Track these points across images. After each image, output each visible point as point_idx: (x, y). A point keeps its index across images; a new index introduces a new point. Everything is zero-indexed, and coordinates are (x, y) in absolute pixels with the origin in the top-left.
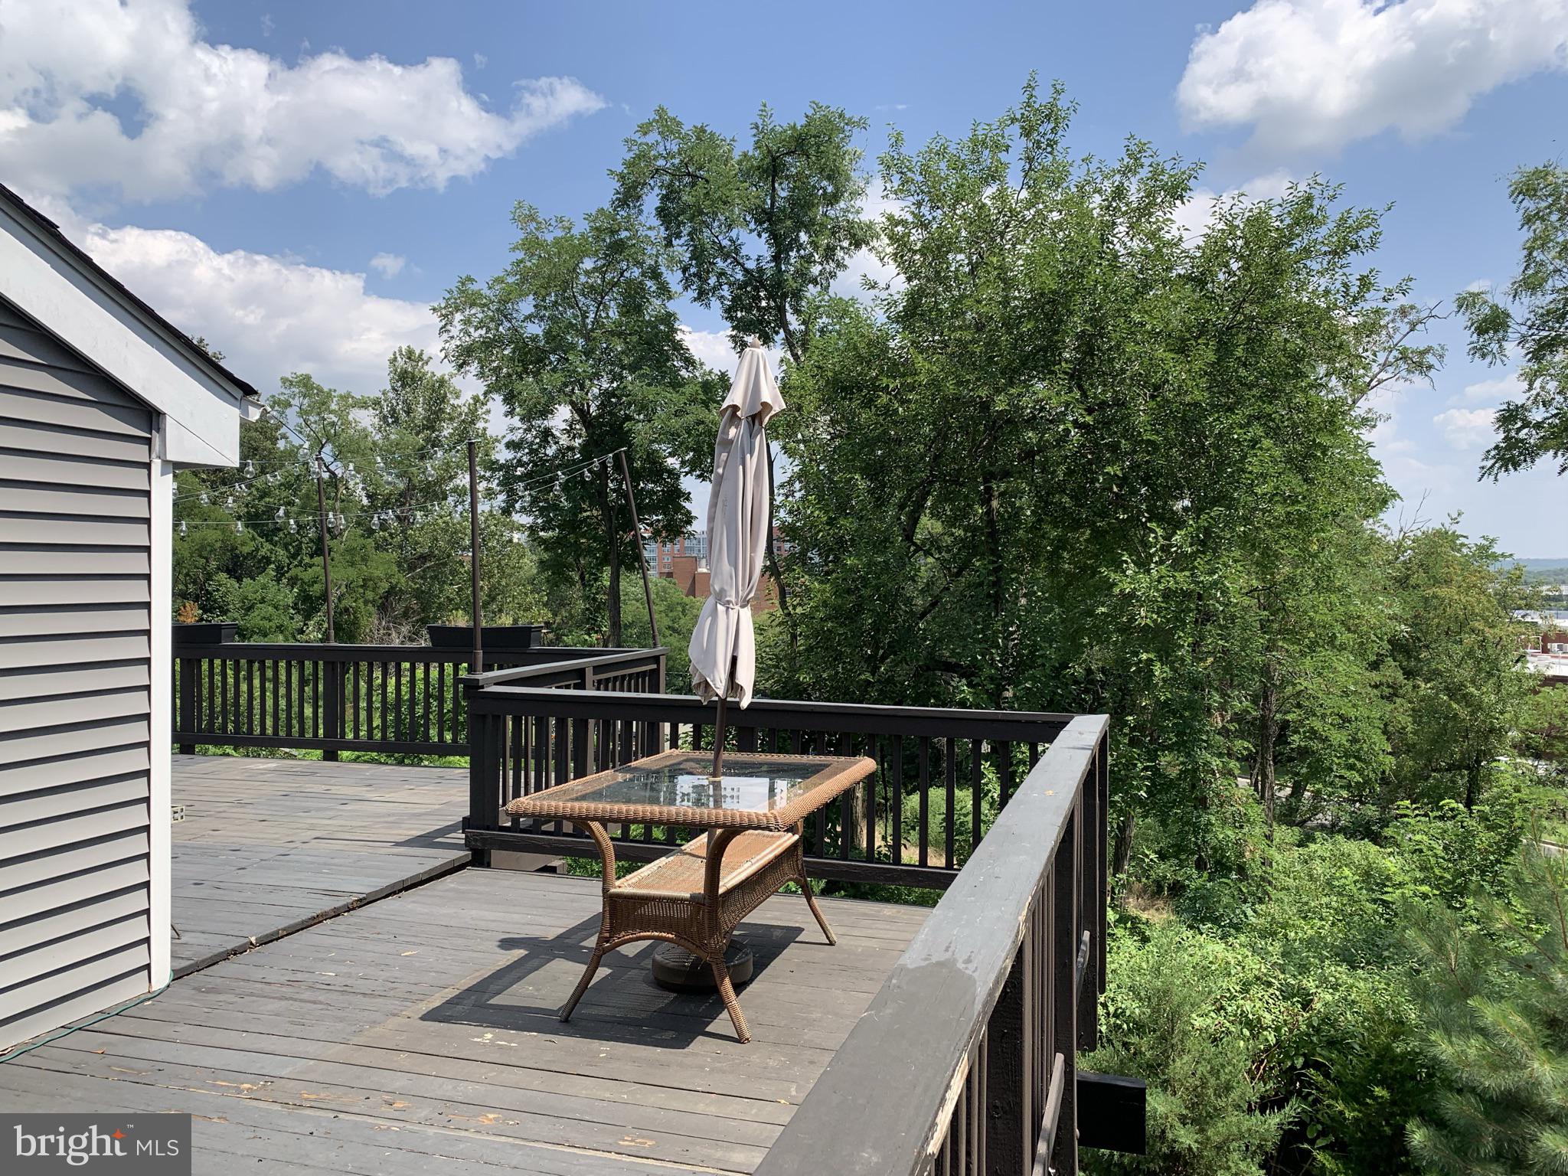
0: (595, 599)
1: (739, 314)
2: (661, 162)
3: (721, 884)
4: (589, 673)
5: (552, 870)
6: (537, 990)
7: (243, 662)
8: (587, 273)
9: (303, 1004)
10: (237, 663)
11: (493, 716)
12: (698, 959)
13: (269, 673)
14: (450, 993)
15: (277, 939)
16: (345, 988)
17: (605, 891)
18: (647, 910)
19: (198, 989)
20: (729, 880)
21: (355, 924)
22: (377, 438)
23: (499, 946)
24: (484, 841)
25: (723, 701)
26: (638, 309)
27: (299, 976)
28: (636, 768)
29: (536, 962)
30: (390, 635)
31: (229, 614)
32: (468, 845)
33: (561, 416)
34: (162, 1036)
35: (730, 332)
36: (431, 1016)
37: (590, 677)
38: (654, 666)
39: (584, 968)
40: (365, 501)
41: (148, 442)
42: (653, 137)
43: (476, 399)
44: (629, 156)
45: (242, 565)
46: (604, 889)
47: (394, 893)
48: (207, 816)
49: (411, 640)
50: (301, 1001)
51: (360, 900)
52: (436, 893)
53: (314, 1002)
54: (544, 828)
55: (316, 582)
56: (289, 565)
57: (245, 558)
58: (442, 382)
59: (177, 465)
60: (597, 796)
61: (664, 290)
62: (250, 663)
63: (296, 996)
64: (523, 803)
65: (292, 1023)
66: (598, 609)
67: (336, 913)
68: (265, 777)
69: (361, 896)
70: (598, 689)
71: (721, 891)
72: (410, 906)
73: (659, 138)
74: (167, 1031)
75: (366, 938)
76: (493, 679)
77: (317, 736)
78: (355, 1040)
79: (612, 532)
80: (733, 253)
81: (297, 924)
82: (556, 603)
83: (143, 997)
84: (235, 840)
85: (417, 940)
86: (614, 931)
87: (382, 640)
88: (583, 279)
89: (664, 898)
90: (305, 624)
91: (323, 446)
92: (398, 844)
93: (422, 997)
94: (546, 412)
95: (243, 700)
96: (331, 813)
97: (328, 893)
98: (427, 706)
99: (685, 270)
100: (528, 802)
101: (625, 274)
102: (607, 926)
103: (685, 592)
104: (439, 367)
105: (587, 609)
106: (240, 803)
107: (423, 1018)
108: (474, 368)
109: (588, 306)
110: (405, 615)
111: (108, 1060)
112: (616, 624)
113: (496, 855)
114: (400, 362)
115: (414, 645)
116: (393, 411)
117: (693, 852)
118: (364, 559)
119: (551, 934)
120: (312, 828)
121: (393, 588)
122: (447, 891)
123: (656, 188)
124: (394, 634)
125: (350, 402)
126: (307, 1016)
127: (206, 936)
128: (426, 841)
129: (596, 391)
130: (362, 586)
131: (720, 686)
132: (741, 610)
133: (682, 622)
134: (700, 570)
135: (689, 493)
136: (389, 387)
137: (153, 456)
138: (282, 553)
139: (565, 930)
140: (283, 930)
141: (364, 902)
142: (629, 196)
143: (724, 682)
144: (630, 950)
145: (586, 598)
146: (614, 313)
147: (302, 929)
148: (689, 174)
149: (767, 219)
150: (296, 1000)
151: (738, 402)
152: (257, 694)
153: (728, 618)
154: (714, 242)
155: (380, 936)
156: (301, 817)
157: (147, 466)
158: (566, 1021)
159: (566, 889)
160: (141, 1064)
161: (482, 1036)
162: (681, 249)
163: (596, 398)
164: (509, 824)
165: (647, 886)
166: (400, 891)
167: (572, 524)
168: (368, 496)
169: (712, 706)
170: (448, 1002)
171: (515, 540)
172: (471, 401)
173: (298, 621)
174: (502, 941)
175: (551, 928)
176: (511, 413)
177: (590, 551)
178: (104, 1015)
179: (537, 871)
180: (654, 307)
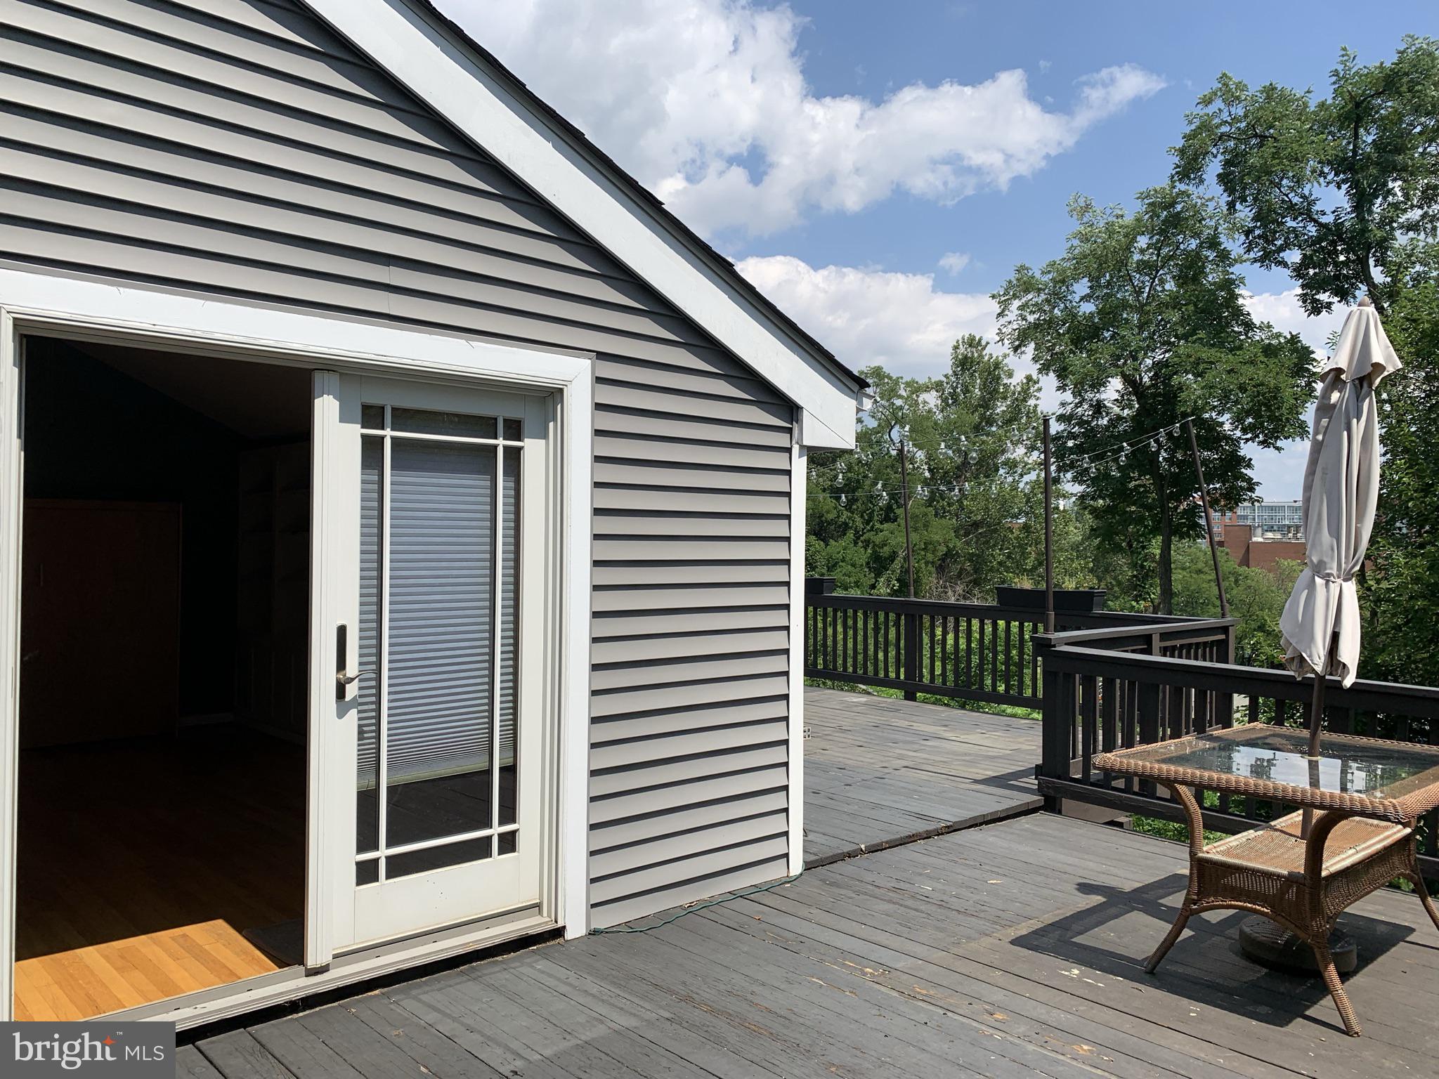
0: (1142, 567)
1: (1311, 272)
2: (1225, 129)
3: (1324, 866)
4: (1156, 639)
5: (1120, 825)
6: (1119, 938)
7: (830, 610)
8: (1142, 251)
9: (909, 911)
10: (825, 610)
11: (1064, 674)
12: (1295, 938)
13: (850, 622)
14: (1036, 925)
15: (881, 850)
16: (943, 903)
17: (1193, 855)
18: (1233, 880)
19: (824, 881)
20: (1332, 864)
21: (945, 848)
22: (939, 417)
23: (1078, 890)
24: (1056, 788)
25: (1321, 678)
26: (1195, 279)
27: (902, 885)
28: (1217, 737)
29: (1113, 911)
30: (946, 593)
31: (817, 570)
32: (1040, 790)
33: (1113, 389)
34: (800, 914)
35: (1299, 291)
36: (1017, 942)
37: (1157, 643)
38: (1223, 637)
39: (1169, 927)
40: (927, 474)
41: (790, 431)
42: (1218, 104)
43: (1029, 378)
44: (1188, 130)
45: (826, 530)
46: (1191, 852)
47: (975, 825)
48: (818, 737)
49: (965, 598)
50: (906, 907)
51: (948, 827)
52: (1012, 831)
53: (916, 910)
54: (1114, 783)
55: (886, 545)
56: (863, 529)
57: (829, 524)
58: (997, 365)
59: (810, 449)
60: (1180, 760)
61: (1224, 256)
62: (835, 611)
63: (901, 902)
64: (1109, 758)
65: (901, 924)
66: (1146, 576)
67: (928, 836)
68: (859, 709)
69: (949, 824)
70: (1165, 655)
71: (1324, 874)
72: (991, 839)
73: (1222, 106)
74: (804, 911)
75: (956, 862)
76: (1064, 640)
77: (899, 678)
78: (955, 950)
79: (1163, 501)
80: (1306, 211)
81: (896, 840)
82: (1102, 569)
83: (784, 880)
84: (841, 759)
85: (1000, 871)
86: (1202, 893)
87: (940, 597)
88: (1136, 257)
89: (1258, 871)
90: (877, 581)
91: (892, 427)
92: (976, 781)
93: (1009, 923)
94: (1099, 384)
95: (830, 642)
96: (916, 747)
97: (921, 817)
98: (982, 658)
99: (1248, 232)
100: (1116, 758)
101: (1182, 247)
102: (1195, 889)
103: (1238, 561)
104: (996, 350)
105: (1134, 576)
106: (841, 730)
107: (1013, 942)
108: (1030, 349)
109: (1143, 282)
110: (959, 576)
111: (764, 926)
112: (1167, 592)
113: (1067, 803)
114: (962, 349)
115: (968, 602)
116: (954, 395)
117: (1284, 829)
118: (926, 526)
119: (1128, 886)
120: (901, 757)
121: (949, 550)
122: (1022, 830)
123: (1219, 155)
124: (950, 593)
125: (916, 388)
126: (913, 922)
127: (827, 837)
128: (1000, 781)
129: (1149, 362)
130: (923, 549)
131: (1318, 660)
132: (1344, 584)
133: (1234, 592)
134: (1254, 539)
135: (1250, 459)
136: (950, 372)
137: (794, 442)
138: (859, 519)
139: (1141, 885)
140: (886, 842)
141: (952, 829)
142: (1189, 168)
143: (1323, 658)
144: (1214, 916)
145: (1134, 565)
146: (1170, 286)
147: (901, 845)
148: (1256, 136)
149: (1347, 167)
150: (901, 905)
151: (1343, 365)
152: (840, 637)
153: (1328, 591)
154: (1283, 201)
155: (967, 862)
156: (891, 747)
157: (789, 450)
158: (1151, 972)
159: (1138, 845)
160: (787, 934)
161: (1070, 971)
162: (1245, 213)
163: (1149, 370)
164: (1079, 776)
165: (1237, 856)
166: (981, 824)
167: (1121, 493)
168: (930, 470)
169: (1307, 684)
170: (1035, 932)
171: (1061, 508)
172: (1025, 381)
173: (869, 579)
174: (1079, 884)
175: (1128, 881)
176: (1062, 388)
177: (1140, 520)
178: (757, 888)
179: (1104, 824)
180: (1212, 276)
